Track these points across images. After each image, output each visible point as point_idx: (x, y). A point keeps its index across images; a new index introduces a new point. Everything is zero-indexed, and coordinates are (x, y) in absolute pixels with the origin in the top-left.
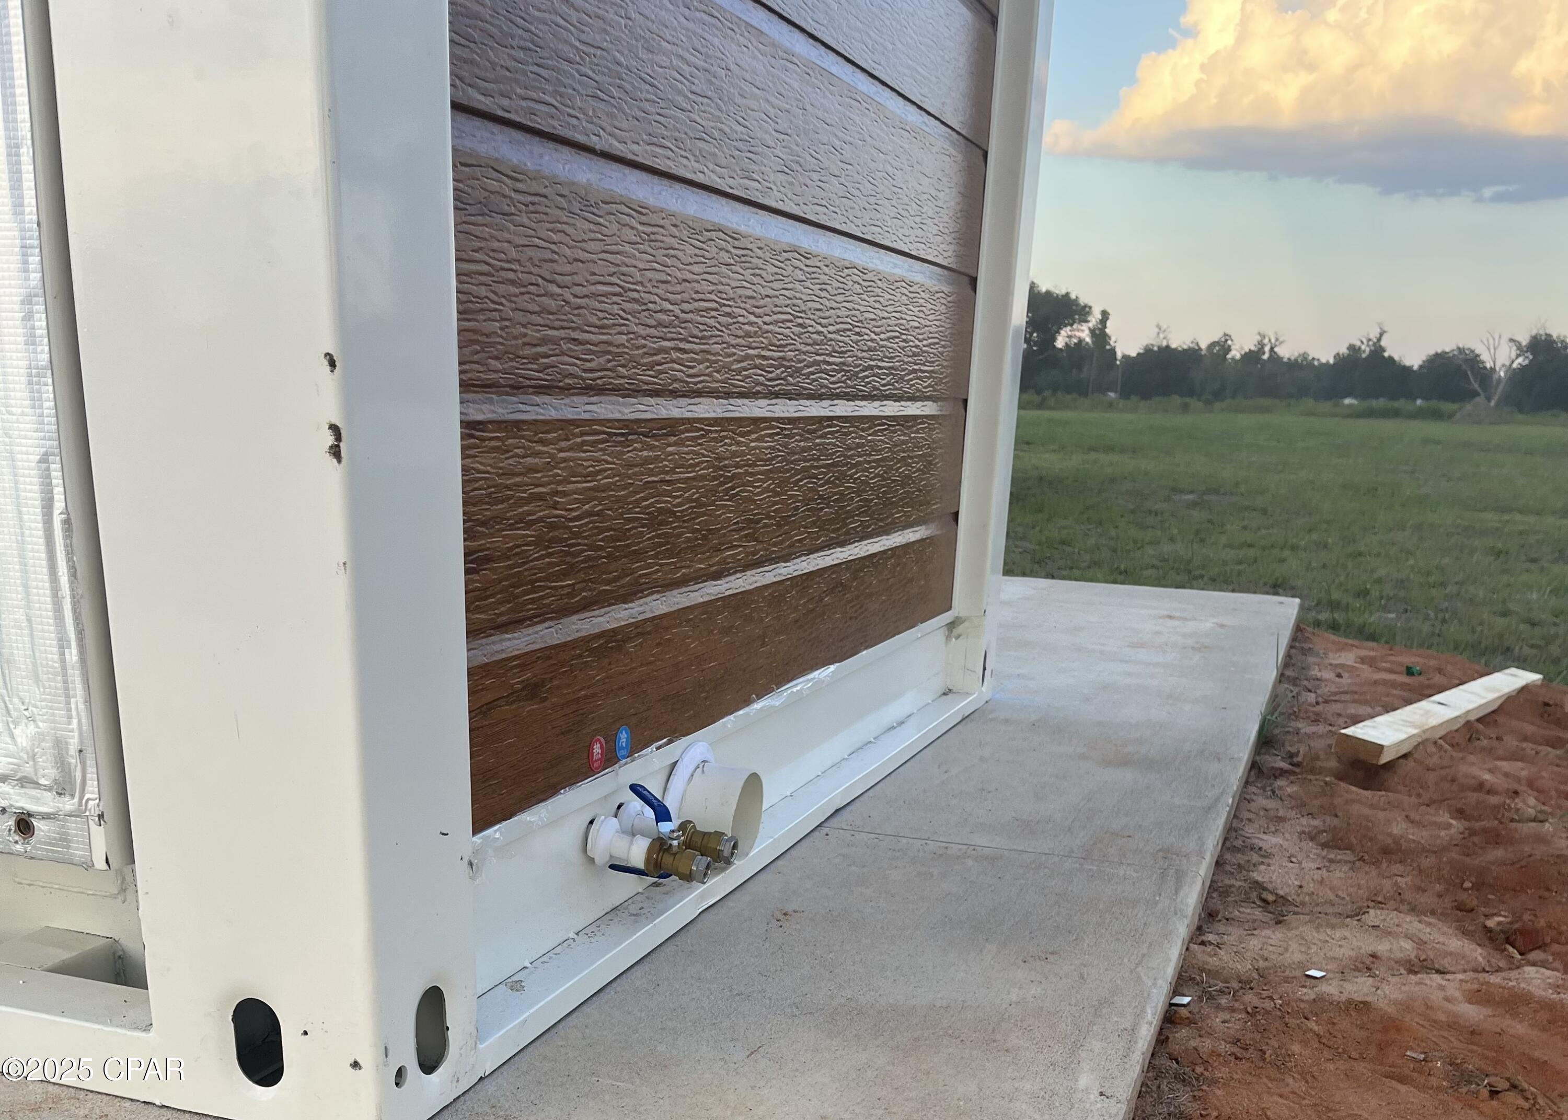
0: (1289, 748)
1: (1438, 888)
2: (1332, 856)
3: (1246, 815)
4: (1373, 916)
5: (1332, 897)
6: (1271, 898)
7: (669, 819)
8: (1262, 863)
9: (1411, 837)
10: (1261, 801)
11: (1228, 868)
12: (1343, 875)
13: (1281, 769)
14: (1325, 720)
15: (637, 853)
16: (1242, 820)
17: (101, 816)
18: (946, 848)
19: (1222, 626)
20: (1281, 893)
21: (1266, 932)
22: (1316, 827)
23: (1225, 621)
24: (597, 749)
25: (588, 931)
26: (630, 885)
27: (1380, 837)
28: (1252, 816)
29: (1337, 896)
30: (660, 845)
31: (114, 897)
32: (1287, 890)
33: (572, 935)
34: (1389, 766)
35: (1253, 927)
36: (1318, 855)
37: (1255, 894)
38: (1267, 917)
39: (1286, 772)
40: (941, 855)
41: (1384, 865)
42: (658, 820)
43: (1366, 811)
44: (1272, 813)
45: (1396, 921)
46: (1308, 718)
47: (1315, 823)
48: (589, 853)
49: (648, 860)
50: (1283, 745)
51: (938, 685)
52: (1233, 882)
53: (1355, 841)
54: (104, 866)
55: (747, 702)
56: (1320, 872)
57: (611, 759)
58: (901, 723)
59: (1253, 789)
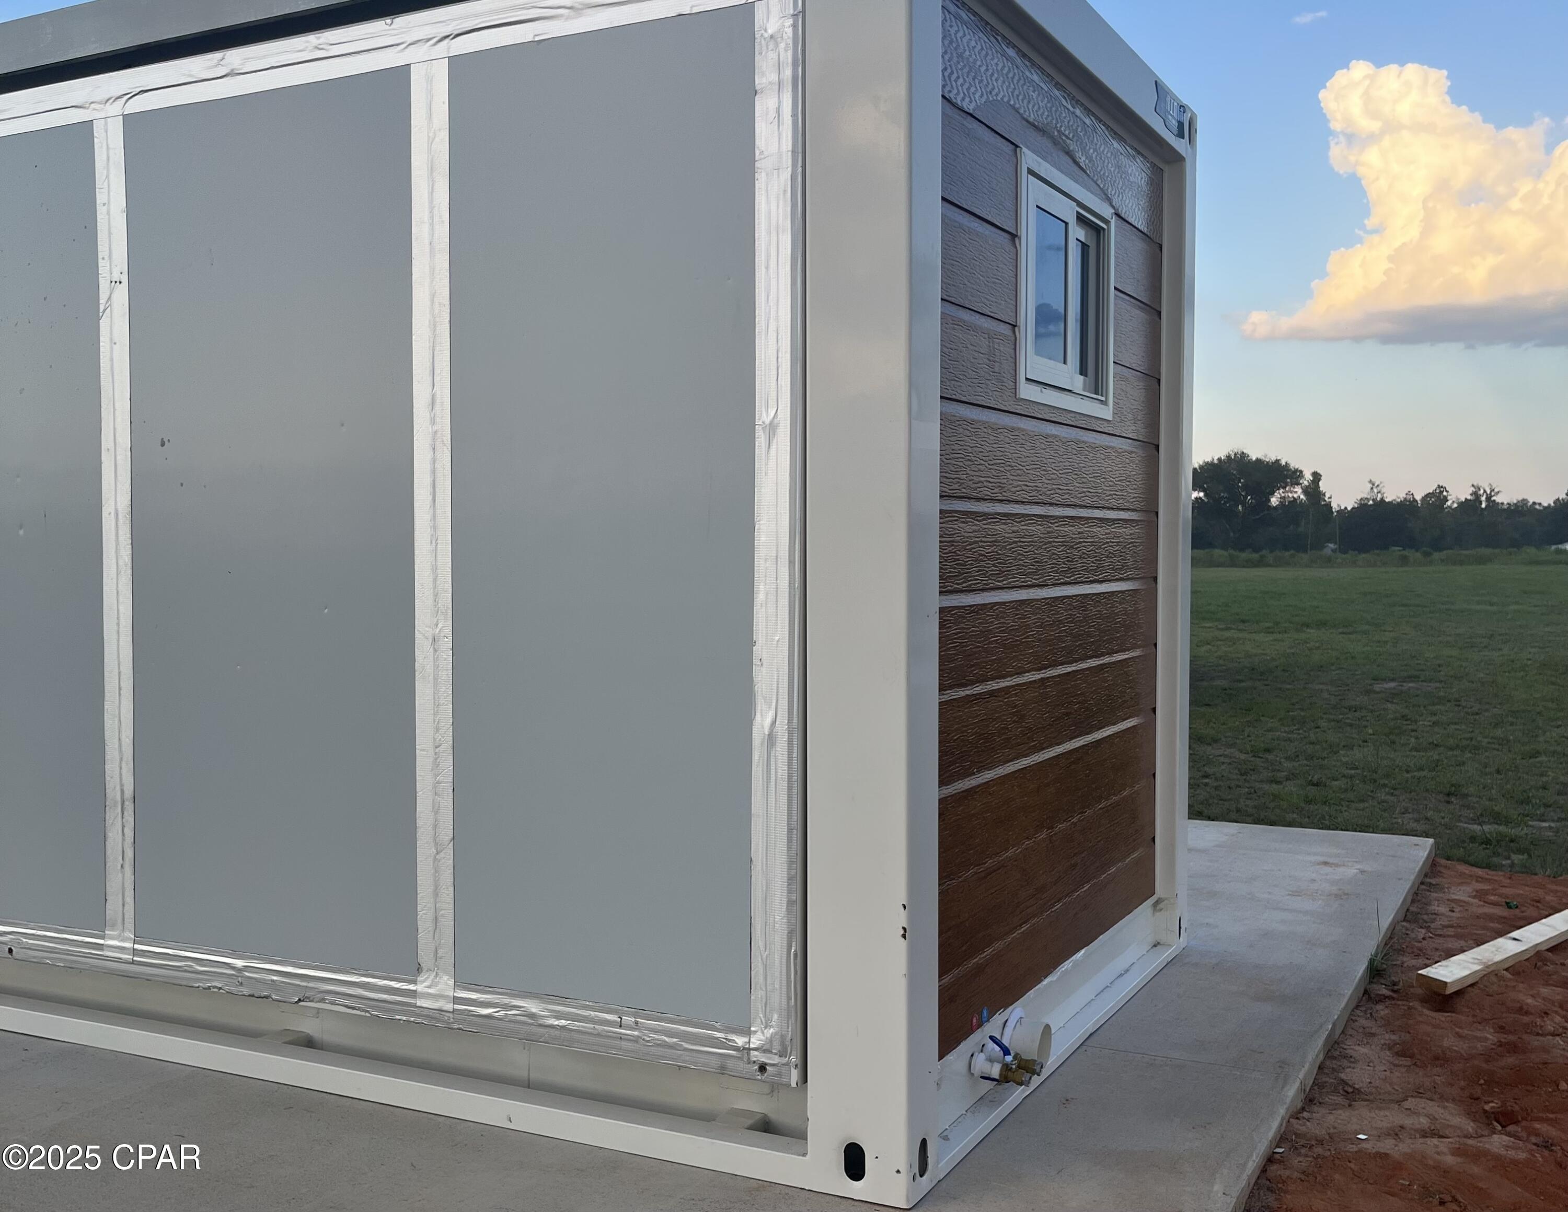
0: (1393, 978)
1: (1462, 1083)
2: (1397, 1062)
3: (1350, 1032)
4: (1410, 1103)
5: (1390, 1089)
6: (1350, 1090)
7: (1009, 1054)
8: (1350, 1067)
9: (1455, 1048)
10: (1363, 1022)
11: (1326, 1071)
12: (1399, 1075)
13: (1384, 995)
14: (1425, 954)
15: (995, 1071)
16: (1346, 1035)
17: (796, 1066)
18: (1155, 1060)
19: (1362, 872)
20: (1357, 1086)
21: (1340, 1112)
22: (1394, 1040)
23: (1367, 868)
24: (974, 1020)
25: (971, 1110)
26: (989, 1085)
27: (1433, 1049)
28: (1354, 1033)
29: (1394, 1089)
30: (1006, 1067)
31: (768, 1094)
32: (1361, 1085)
33: (964, 1112)
34: (1459, 993)
35: (1336, 1107)
36: (1388, 1061)
37: (1341, 1087)
38: (1346, 1102)
39: (1387, 997)
40: (1152, 1064)
41: (1429, 1069)
42: (1005, 1055)
43: (1429, 1029)
44: (1367, 1030)
45: (1423, 1105)
46: (1413, 952)
47: (1393, 1037)
48: (972, 1072)
49: (1001, 1075)
50: (1390, 977)
51: (1151, 940)
52: (1327, 1079)
53: (1416, 1051)
54: (795, 1086)
55: (1040, 981)
56: (1385, 1073)
57: (980, 1025)
58: (1127, 971)
59: (1358, 1012)
